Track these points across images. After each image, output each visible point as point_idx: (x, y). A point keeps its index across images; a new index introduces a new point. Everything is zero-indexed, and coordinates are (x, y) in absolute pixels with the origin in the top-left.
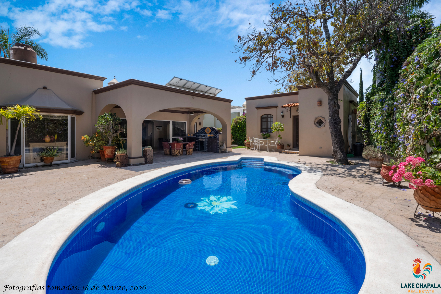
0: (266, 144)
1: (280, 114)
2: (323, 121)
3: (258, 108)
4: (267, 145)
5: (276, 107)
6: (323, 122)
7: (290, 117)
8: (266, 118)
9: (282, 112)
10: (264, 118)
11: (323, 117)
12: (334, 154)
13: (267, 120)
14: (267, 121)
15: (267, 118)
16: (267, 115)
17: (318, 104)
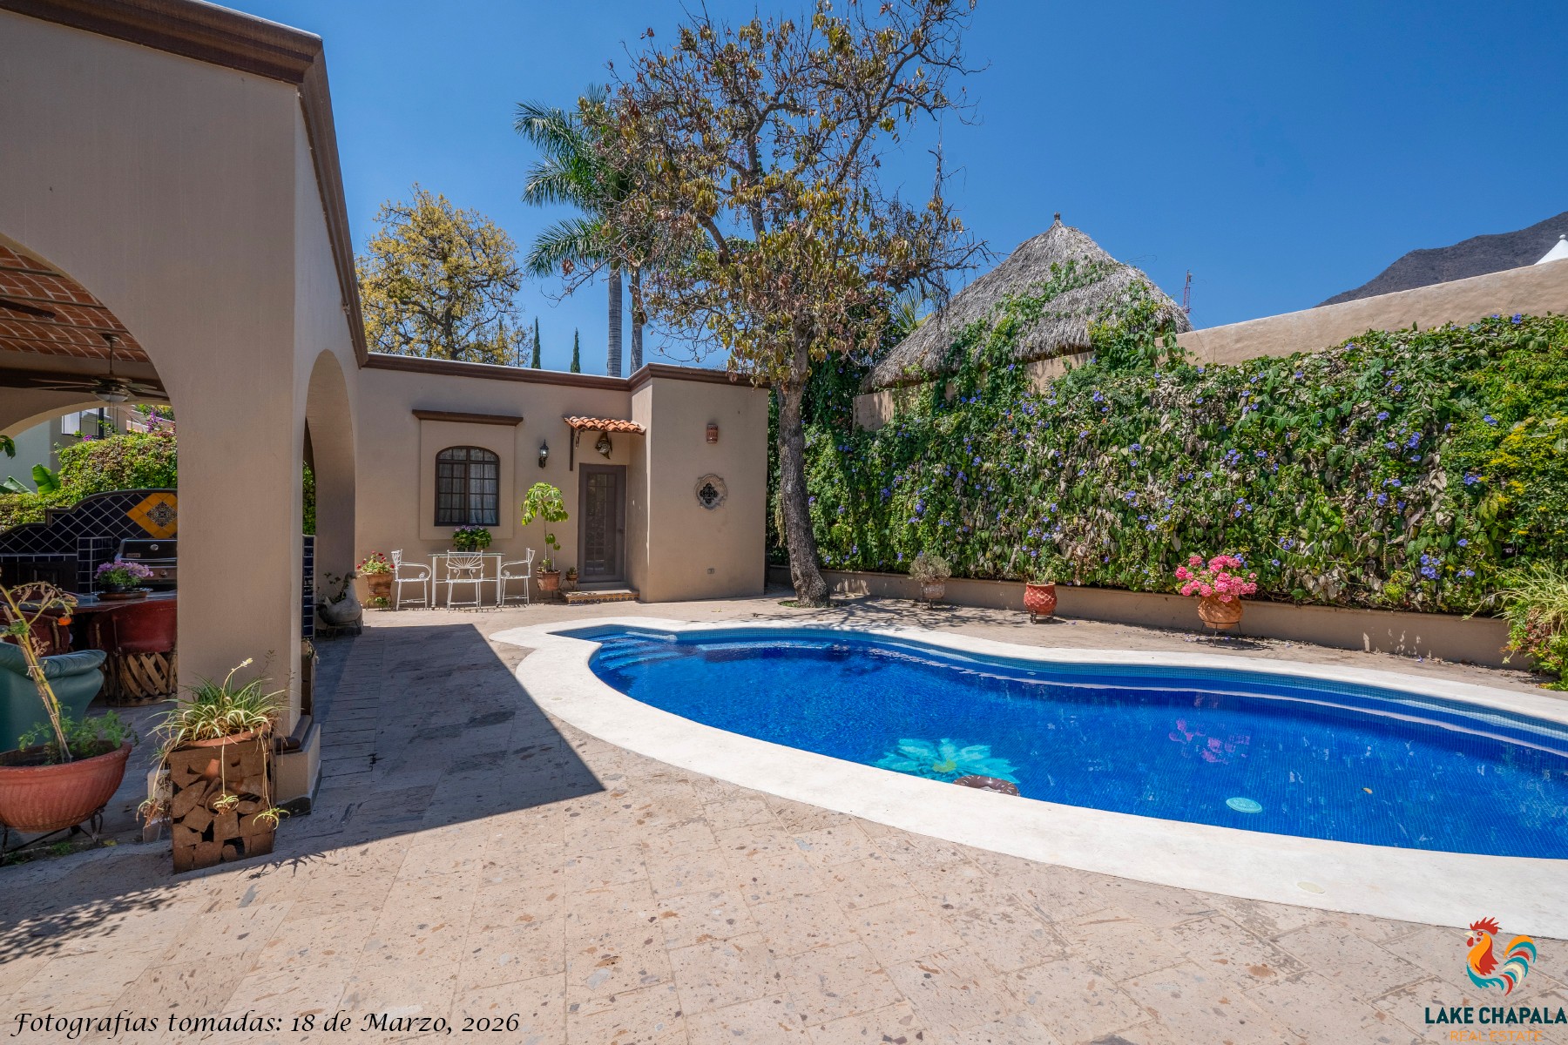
0: (494, 575)
1: (529, 453)
2: (718, 489)
3: (422, 414)
4: (499, 581)
5: (514, 421)
6: (715, 494)
7: (571, 469)
8: (460, 462)
9: (545, 447)
10: (452, 462)
11: (720, 476)
12: (805, 581)
13: (467, 471)
14: (466, 478)
15: (467, 463)
16: (469, 448)
17: (708, 435)
